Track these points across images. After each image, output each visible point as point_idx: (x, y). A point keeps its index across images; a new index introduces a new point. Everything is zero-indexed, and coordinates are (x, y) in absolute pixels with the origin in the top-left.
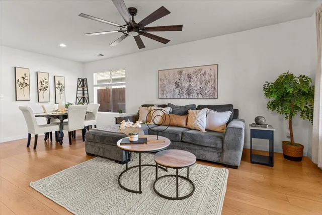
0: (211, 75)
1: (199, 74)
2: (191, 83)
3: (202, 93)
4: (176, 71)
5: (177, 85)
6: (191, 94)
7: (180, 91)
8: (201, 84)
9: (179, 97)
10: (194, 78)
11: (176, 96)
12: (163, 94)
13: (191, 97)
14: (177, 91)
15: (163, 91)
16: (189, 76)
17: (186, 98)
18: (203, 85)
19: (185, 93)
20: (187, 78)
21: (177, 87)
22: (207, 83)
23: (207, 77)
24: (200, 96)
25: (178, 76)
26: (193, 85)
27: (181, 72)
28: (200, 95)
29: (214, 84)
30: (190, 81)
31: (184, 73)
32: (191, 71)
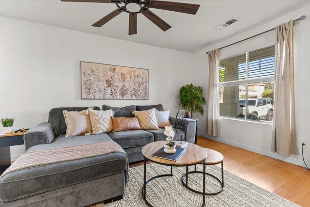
0: (143, 78)
1: (133, 75)
2: (124, 84)
3: (135, 94)
4: (107, 68)
5: (109, 83)
6: (125, 95)
7: (113, 90)
8: (135, 85)
9: (111, 98)
10: (128, 78)
11: (108, 96)
12: (89, 93)
13: (125, 97)
14: (109, 90)
15: (89, 90)
16: (123, 76)
17: (120, 99)
18: (136, 87)
19: (118, 92)
20: (120, 77)
21: (108, 86)
22: (140, 85)
23: (140, 80)
24: (134, 98)
25: (110, 74)
26: (127, 86)
27: (114, 70)
28: (134, 96)
29: (146, 87)
30: (124, 81)
31: (116, 71)
32: (125, 71)
